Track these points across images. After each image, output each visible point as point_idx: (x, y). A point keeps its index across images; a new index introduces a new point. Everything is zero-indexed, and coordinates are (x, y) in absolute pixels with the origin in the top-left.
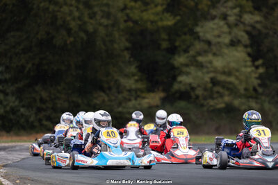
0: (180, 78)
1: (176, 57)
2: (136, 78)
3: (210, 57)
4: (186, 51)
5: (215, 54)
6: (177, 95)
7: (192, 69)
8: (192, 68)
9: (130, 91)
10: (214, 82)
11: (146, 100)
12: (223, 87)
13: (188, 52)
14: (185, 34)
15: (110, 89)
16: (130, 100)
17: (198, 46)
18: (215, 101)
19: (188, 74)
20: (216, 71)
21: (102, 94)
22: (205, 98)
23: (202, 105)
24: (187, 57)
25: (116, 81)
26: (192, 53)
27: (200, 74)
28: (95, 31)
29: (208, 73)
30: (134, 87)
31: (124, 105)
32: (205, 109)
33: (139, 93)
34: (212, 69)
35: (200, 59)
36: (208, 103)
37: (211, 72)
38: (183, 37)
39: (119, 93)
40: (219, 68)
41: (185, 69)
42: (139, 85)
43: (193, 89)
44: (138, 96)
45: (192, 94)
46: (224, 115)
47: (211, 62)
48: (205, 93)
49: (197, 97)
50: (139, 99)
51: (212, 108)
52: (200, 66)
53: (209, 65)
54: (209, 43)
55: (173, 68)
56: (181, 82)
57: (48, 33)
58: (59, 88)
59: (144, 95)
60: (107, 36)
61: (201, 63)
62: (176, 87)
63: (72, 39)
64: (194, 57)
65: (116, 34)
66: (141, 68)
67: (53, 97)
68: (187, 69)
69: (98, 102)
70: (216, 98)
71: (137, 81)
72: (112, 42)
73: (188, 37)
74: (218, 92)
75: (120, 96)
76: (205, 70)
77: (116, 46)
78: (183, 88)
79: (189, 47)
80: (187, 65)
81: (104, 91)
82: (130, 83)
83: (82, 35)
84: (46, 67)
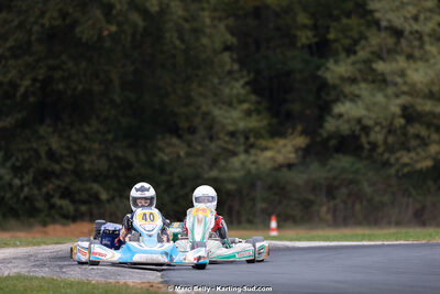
0: (339, 108)
1: (331, 64)
2: (245, 106)
3: (402, 63)
4: (350, 51)
5: (410, 57)
6: (333, 142)
7: (363, 89)
8: (363, 85)
9: (232, 134)
10: (409, 115)
11: (269, 154)
12: (429, 126)
13: (355, 53)
14: (348, 15)
15: (192, 130)
16: (234, 154)
17: (376, 39)
18: (412, 155)
19: (355, 98)
20: (413, 91)
21: (175, 140)
22: (391, 149)
23: (386, 164)
24: (354, 64)
25: (206, 114)
26: (362, 54)
27: (380, 97)
28: (163, 11)
29: (397, 96)
30: (242, 125)
31: (222, 163)
32: (392, 171)
33: (252, 140)
34: (405, 88)
35: (380, 66)
36: (397, 159)
37: (404, 93)
38: (345, 21)
39: (211, 138)
40: (419, 86)
41: (348, 89)
42: (254, 123)
43: (366, 129)
44: (252, 146)
45: (364, 140)
46: (430, 183)
47: (403, 74)
48: (391, 139)
49: (374, 146)
50: (253, 151)
51: (406, 170)
52: (381, 81)
53: (399, 80)
54: (398, 33)
55: (323, 86)
56: (340, 116)
57: (64, 15)
58: (87, 129)
59: (263, 143)
60: (186, 20)
61: (383, 74)
62: (330, 125)
63: (114, 28)
64: (367, 62)
65: (206, 17)
66: (255, 86)
67: (75, 147)
68: (354, 89)
69: (166, 158)
70: (415, 149)
71: (248, 113)
72: (197, 32)
73: (354, 21)
74: (417, 136)
75: (213, 146)
76: (390, 90)
77: (205, 41)
78: (345, 128)
79: (356, 42)
80: (353, 81)
81: (180, 137)
82: (234, 118)
83: (136, 18)
84: (61, 86)
